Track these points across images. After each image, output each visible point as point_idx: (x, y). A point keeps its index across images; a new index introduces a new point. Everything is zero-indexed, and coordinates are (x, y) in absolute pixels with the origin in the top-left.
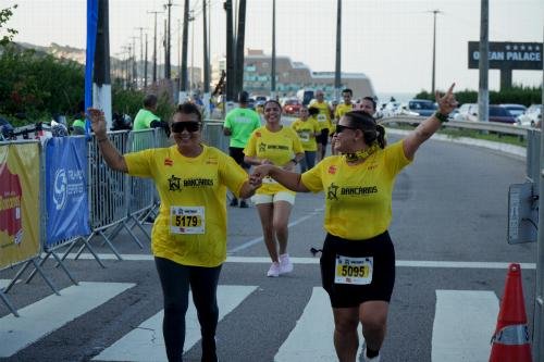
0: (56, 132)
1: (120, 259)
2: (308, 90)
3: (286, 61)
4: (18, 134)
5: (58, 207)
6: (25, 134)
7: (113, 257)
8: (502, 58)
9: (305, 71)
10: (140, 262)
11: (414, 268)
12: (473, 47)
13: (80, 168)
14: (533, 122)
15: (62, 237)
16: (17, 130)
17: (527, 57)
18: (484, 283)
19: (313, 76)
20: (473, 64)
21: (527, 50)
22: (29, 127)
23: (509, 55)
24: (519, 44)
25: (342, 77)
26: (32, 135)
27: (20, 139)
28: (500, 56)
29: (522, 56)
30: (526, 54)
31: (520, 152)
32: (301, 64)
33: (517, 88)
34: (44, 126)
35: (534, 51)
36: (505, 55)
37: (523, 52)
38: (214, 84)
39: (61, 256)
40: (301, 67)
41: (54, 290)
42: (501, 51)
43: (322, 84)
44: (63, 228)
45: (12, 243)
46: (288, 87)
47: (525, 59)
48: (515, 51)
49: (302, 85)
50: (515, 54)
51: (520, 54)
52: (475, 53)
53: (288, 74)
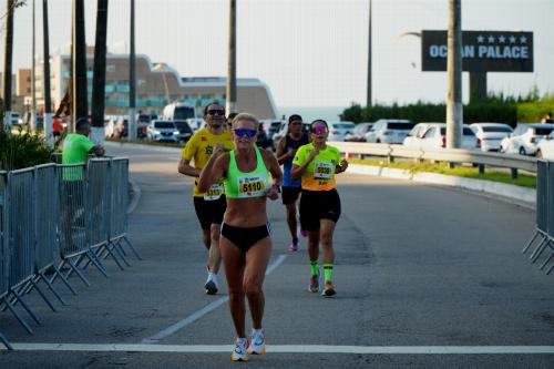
1: (10, 349)
2: (179, 104)
3: (144, 61)
8: (472, 55)
9: (172, 76)
10: (38, 353)
12: (431, 39)
14: (522, 148)
17: (508, 52)
19: (182, 84)
20: (431, 63)
21: (507, 43)
23: (482, 50)
24: (497, 34)
25: (238, 84)
28: (469, 51)
29: (502, 53)
30: (507, 48)
31: (514, 192)
32: (164, 65)
33: (494, 98)
35: (518, 43)
36: (476, 51)
37: (502, 46)
40: (166, 70)
42: (469, 45)
43: (195, 95)
46: (145, 100)
47: (505, 55)
48: (491, 44)
49: (167, 97)
50: (491, 48)
51: (498, 48)
52: (432, 48)
53: (144, 81)
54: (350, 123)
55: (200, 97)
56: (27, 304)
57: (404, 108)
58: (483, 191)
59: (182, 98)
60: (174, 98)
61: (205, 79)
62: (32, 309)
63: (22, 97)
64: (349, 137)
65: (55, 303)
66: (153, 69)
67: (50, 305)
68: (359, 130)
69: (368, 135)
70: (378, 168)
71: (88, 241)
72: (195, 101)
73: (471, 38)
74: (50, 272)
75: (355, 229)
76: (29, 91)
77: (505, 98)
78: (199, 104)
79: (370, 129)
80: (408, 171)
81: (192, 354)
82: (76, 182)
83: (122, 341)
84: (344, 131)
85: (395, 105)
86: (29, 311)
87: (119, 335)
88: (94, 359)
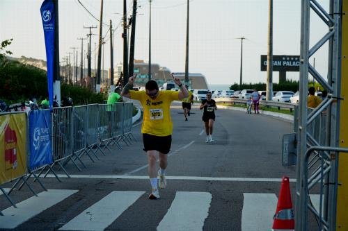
0: (33, 107)
1: (69, 177)
2: (169, 83)
3: (157, 67)
4: (12, 108)
5: (36, 149)
6: (16, 108)
7: (66, 176)
8: (280, 65)
9: (168, 72)
10: (80, 179)
11: (231, 182)
12: (264, 58)
13: (47, 127)
15: (38, 165)
16: (11, 106)
17: (294, 64)
18: (269, 189)
20: (263, 68)
21: (294, 60)
22: (18, 104)
23: (284, 63)
24: (290, 57)
25: (189, 75)
26: (19, 109)
27: (13, 111)
28: (279, 63)
29: (292, 64)
30: (294, 62)
31: (290, 118)
32: (164, 68)
33: (289, 82)
34: (26, 104)
37: (292, 61)
38: (116, 80)
39: (37, 175)
40: (165, 70)
41: (34, 194)
42: (279, 61)
44: (38, 160)
45: (12, 168)
48: (288, 61)
49: (165, 80)
51: (290, 62)
52: (264, 62)
53: (157, 74)
54: (233, 91)
57: (254, 85)
60: (168, 81)
64: (232, 96)
65: (94, 159)
66: (161, 69)
68: (236, 93)
69: (239, 95)
73: (279, 58)
74: (95, 147)
75: (225, 131)
77: (293, 81)
79: (240, 93)
83: (116, 174)
85: (251, 84)
86: (81, 162)
87: (116, 172)
88: (102, 181)
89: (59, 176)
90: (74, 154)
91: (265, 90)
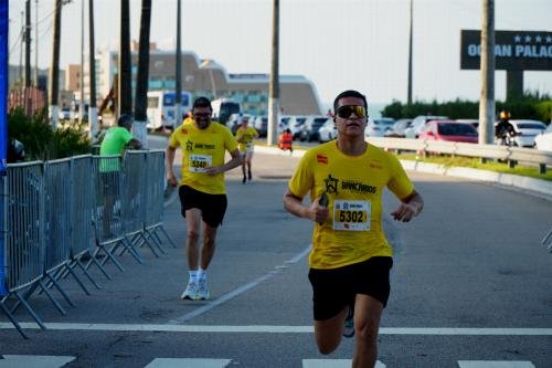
1: (43, 328)
2: (224, 100)
3: (191, 58)
8: (509, 54)
9: (219, 73)
12: (469, 38)
17: (544, 52)
18: (516, 352)
19: (229, 80)
20: (469, 62)
21: (544, 43)
23: (519, 50)
24: (533, 34)
25: (281, 81)
28: (506, 51)
29: (538, 52)
30: (543, 48)
31: (542, 186)
32: (211, 62)
33: (530, 96)
36: (514, 50)
37: (538, 46)
40: (213, 67)
42: (507, 44)
43: (242, 91)
47: (541, 55)
48: (528, 44)
49: (214, 94)
50: (528, 48)
51: (534, 48)
52: (470, 48)
53: (192, 77)
54: (390, 119)
55: (247, 94)
56: (62, 288)
57: (443, 105)
58: (512, 186)
59: (230, 93)
60: (220, 94)
61: (252, 76)
62: (67, 293)
63: (71, 92)
64: (389, 132)
65: (88, 287)
66: (201, 66)
67: (84, 288)
68: (399, 126)
69: (407, 131)
70: (413, 163)
71: (123, 229)
72: (242, 97)
73: (506, 37)
74: (85, 258)
76: (78, 86)
77: (540, 96)
78: (246, 100)
79: (409, 125)
80: (442, 166)
81: (215, 333)
82: (112, 173)
83: (150, 322)
84: (383, 127)
85: (435, 103)
86: (63, 294)
87: (147, 316)
88: (122, 337)
89: (23, 325)
90: (46, 275)
91: (477, 117)
